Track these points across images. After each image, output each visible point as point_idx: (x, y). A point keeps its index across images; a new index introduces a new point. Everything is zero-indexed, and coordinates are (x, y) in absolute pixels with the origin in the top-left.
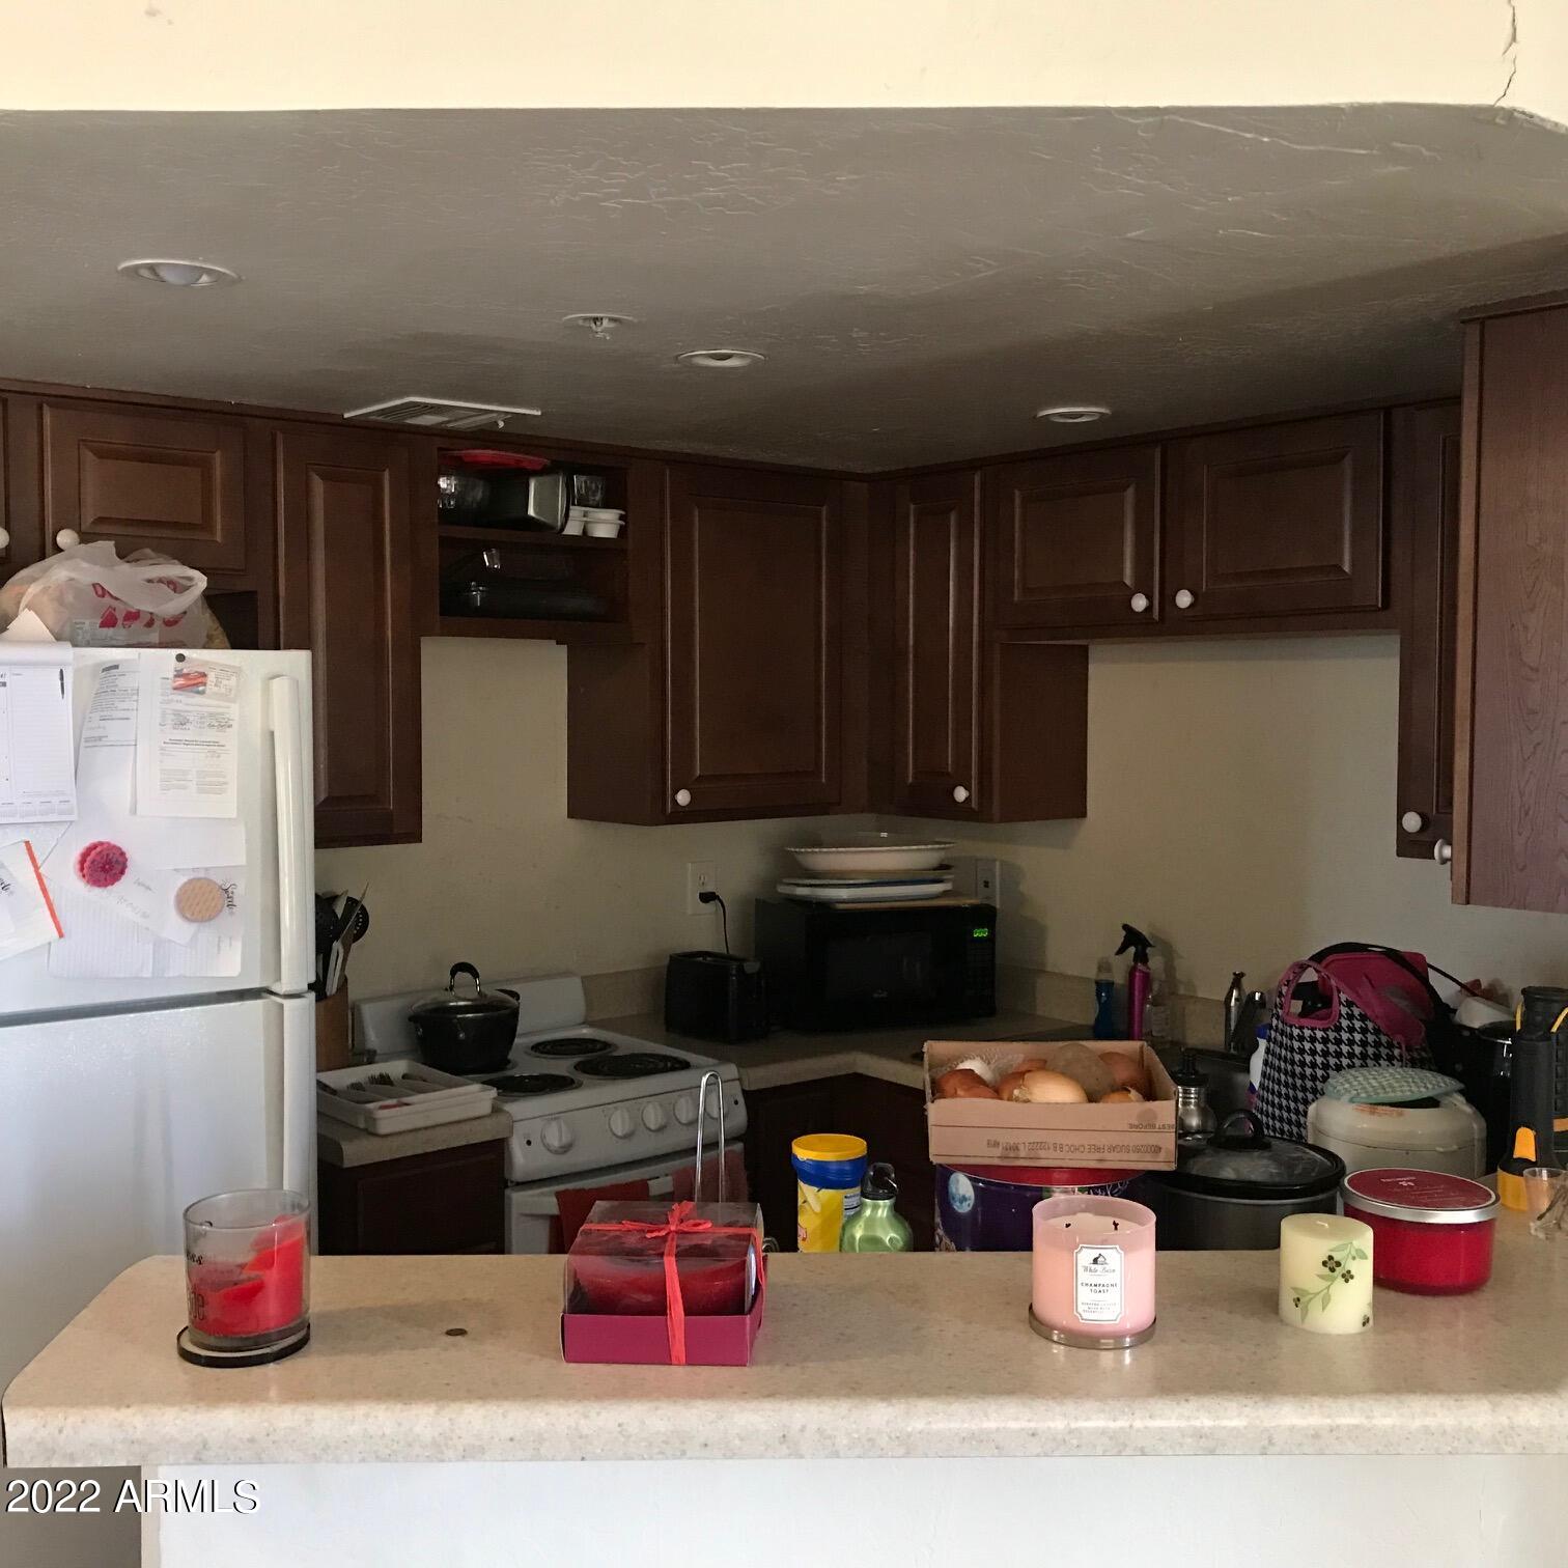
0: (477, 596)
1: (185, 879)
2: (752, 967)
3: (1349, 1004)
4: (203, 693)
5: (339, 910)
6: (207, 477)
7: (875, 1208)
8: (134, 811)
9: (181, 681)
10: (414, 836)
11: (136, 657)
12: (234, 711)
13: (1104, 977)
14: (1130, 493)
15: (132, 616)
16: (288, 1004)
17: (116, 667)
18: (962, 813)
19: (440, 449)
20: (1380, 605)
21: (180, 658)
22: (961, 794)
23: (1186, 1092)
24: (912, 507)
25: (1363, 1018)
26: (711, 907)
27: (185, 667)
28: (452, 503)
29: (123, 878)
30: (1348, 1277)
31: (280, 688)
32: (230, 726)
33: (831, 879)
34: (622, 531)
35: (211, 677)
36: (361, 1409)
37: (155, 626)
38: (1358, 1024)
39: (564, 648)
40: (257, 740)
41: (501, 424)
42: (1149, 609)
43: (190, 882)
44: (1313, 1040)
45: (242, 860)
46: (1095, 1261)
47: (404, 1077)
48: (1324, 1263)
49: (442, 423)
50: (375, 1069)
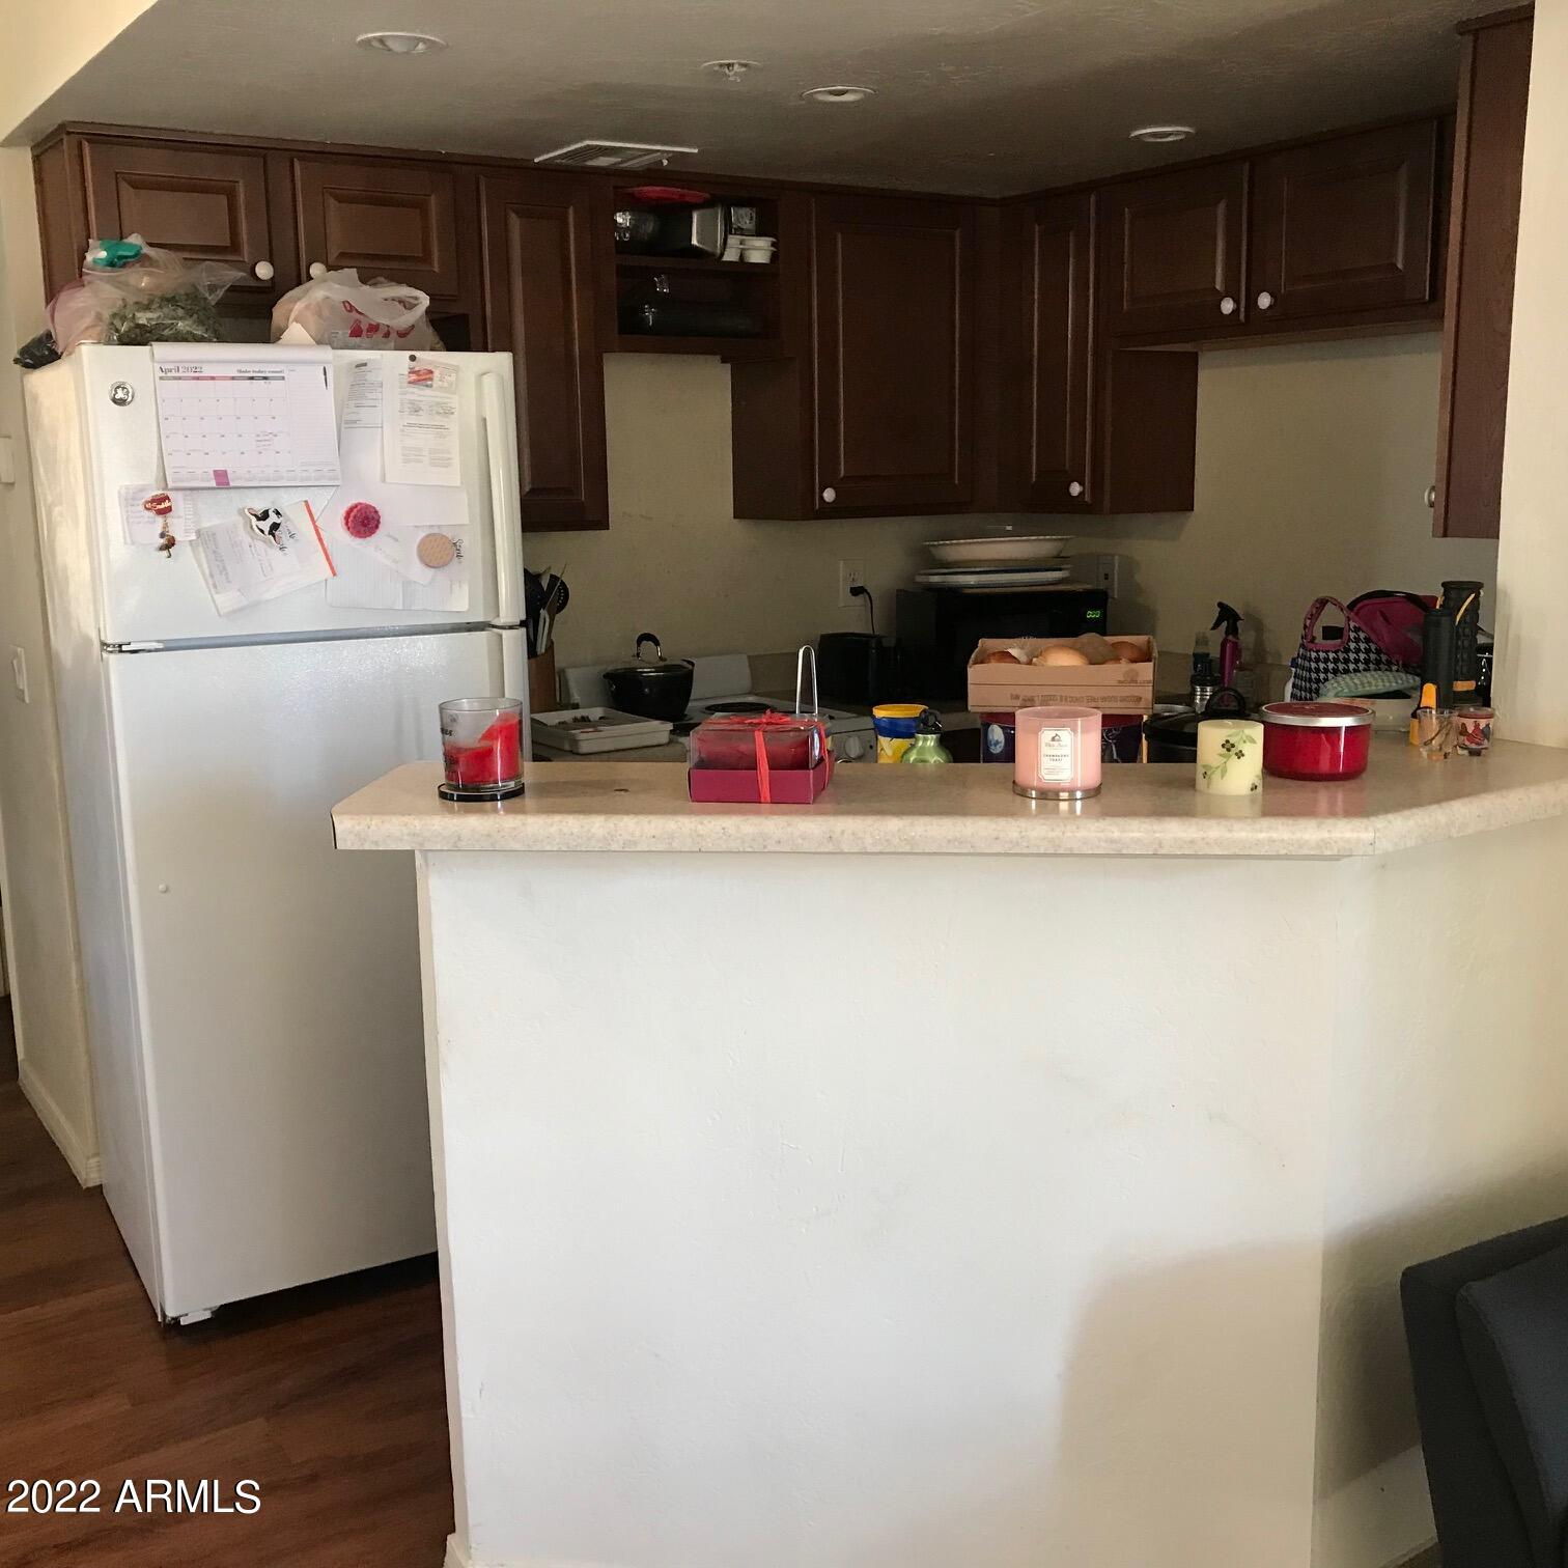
0: (650, 316)
1: (423, 535)
2: (890, 642)
3: (1357, 630)
4: (431, 386)
5: (545, 583)
6: (425, 213)
7: (925, 740)
8: (383, 480)
9: (414, 377)
10: (602, 523)
11: (379, 357)
12: (454, 401)
13: (1201, 650)
14: (1222, 207)
15: (374, 328)
16: (505, 633)
17: (365, 365)
18: (1076, 506)
19: (616, 187)
20: (1427, 298)
21: (413, 358)
22: (1075, 489)
23: (1202, 691)
24: (1037, 228)
25: (1368, 640)
26: (860, 600)
27: (417, 366)
28: (627, 235)
29: (378, 532)
30: (1240, 755)
31: (490, 385)
32: (452, 413)
33: (959, 567)
34: (774, 257)
35: (437, 374)
36: (557, 818)
37: (391, 336)
38: (1363, 646)
39: (729, 366)
40: (474, 425)
41: (665, 162)
42: (1236, 312)
43: (428, 536)
44: (1326, 660)
45: (466, 521)
46: (1053, 739)
47: (601, 718)
48: (1223, 746)
49: (615, 164)
50: (579, 713)
